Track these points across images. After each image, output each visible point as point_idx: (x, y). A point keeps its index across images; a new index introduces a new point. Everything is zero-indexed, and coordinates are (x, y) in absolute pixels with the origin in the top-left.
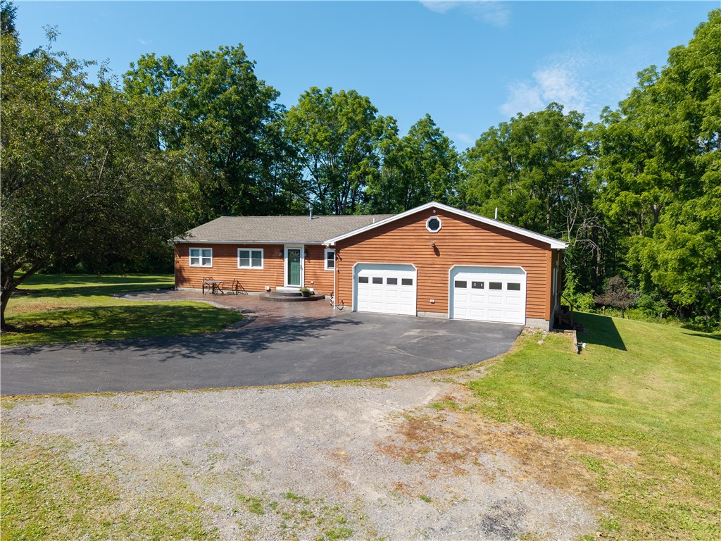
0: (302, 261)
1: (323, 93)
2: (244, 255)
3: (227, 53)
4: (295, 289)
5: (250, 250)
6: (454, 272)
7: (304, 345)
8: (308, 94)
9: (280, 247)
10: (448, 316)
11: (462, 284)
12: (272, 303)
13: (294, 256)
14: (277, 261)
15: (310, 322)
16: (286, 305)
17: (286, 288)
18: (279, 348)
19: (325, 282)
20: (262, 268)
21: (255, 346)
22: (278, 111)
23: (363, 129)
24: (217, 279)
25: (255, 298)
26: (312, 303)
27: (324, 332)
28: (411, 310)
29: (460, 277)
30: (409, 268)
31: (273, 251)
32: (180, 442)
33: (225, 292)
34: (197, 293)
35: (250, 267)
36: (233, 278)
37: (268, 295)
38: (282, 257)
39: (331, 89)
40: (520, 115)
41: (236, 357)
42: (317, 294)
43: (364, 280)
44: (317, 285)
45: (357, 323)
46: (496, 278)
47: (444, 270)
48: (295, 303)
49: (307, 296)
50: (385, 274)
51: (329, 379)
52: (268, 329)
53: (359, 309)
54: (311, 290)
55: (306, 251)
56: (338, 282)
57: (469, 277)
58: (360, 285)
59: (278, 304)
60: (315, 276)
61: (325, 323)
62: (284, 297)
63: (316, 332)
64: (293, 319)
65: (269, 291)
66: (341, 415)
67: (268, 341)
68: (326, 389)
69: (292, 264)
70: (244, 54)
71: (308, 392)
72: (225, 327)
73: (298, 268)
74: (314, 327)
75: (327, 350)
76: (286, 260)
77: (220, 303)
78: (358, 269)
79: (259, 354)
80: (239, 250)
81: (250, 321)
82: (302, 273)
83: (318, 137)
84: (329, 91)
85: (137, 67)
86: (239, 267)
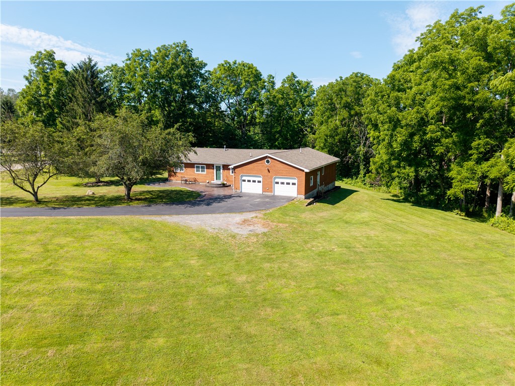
0: (221, 170)
1: (232, 63)
2: (198, 167)
3: (178, 46)
4: (219, 182)
5: (200, 166)
6: (275, 178)
7: (223, 204)
8: (223, 65)
9: (213, 165)
10: (273, 194)
11: (277, 183)
12: (210, 188)
13: (218, 168)
14: (211, 170)
15: (225, 196)
16: (215, 189)
17: (215, 182)
18: (215, 205)
19: (230, 180)
20: (205, 173)
21: (208, 204)
22: (206, 74)
23: (254, 87)
24: (187, 177)
25: (203, 186)
26: (226, 188)
27: (229, 200)
28: (261, 192)
29: (277, 180)
30: (260, 177)
31: (210, 166)
32: (198, 222)
33: (190, 182)
34: (179, 183)
35: (200, 173)
36: (193, 177)
37: (208, 185)
38: (213, 169)
39: (236, 61)
40: (341, 78)
41: (204, 207)
42: (228, 184)
43: (244, 181)
44: (228, 180)
45: (240, 197)
46: (288, 181)
47: (271, 178)
48: (219, 188)
49: (224, 185)
50: (252, 179)
51: (228, 212)
52: (211, 199)
53: (243, 191)
54: (225, 182)
55: (223, 167)
56: (235, 181)
57: (280, 180)
58: (243, 183)
59: (213, 189)
60: (227, 177)
61: (230, 197)
62: (214, 186)
63: (226, 200)
64: (219, 195)
65: (208, 182)
66: (230, 219)
67: (212, 203)
68: (228, 214)
69: (218, 172)
70: (186, 46)
71: (223, 215)
72: (196, 198)
73: (220, 174)
74: (226, 198)
75: (229, 206)
76: (215, 170)
77: (190, 188)
78: (242, 176)
79: (210, 206)
80: (195, 165)
81: (204, 196)
82: (221, 175)
83: (229, 90)
84: (235, 63)
85: (130, 56)
86: (196, 172)
